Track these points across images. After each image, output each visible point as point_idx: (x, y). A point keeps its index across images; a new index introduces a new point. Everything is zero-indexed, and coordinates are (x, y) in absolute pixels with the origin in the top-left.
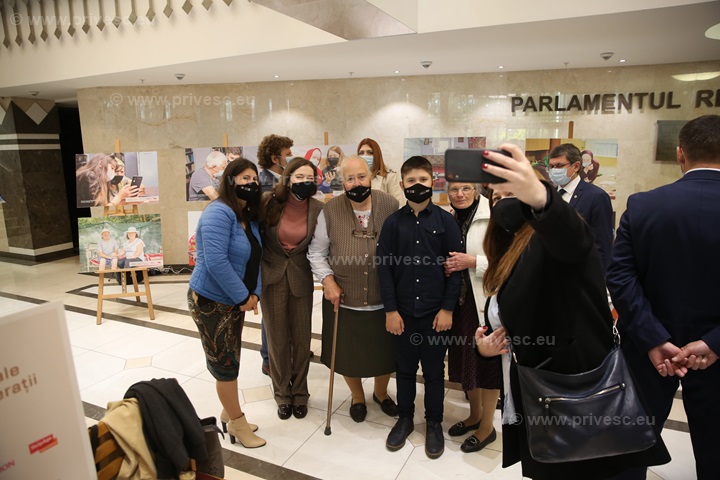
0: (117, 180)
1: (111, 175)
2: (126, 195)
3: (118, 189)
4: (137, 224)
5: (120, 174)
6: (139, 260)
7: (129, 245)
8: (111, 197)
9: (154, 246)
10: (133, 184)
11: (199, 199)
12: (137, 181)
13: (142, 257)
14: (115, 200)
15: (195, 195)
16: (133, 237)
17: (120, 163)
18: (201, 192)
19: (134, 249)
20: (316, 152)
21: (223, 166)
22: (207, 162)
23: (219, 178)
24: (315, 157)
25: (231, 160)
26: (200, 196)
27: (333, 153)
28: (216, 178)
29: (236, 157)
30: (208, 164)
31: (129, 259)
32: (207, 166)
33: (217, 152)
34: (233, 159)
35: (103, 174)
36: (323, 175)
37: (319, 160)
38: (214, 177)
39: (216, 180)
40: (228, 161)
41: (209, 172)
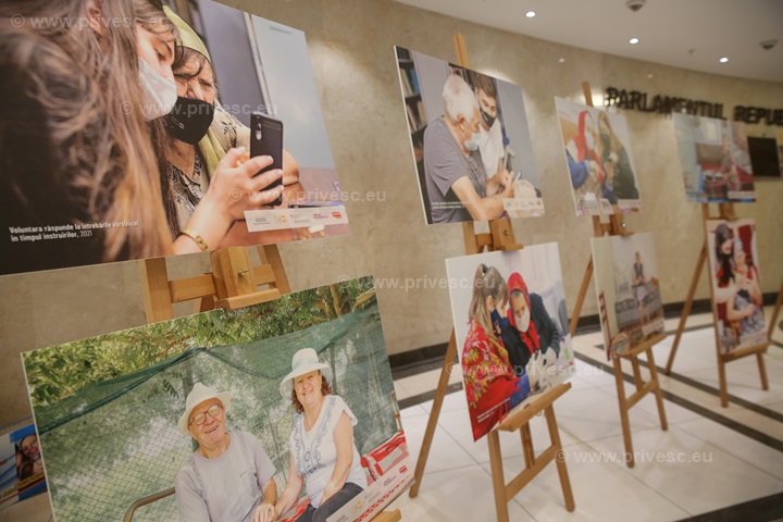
0: (190, 121)
1: (162, 93)
2: (243, 201)
3: (203, 164)
4: (319, 333)
5: (199, 92)
6: (351, 491)
7: (309, 439)
9: (379, 411)
10: (256, 149)
11: (450, 216)
12: (267, 138)
13: (358, 476)
14: (204, 221)
15: (443, 205)
16: (311, 397)
17: (189, 39)
18: (451, 194)
19: (327, 451)
20: (587, 117)
21: (476, 122)
22: (445, 103)
23: (475, 154)
24: (589, 130)
25: (486, 109)
26: (453, 205)
27: (603, 125)
28: (471, 153)
29: (491, 102)
30: (448, 109)
31: (323, 507)
32: (449, 116)
33: (458, 77)
34: (487, 105)
35: (119, 73)
36: (603, 168)
37: (594, 135)
38: (467, 151)
39: (472, 159)
40: (481, 110)
41: (454, 133)
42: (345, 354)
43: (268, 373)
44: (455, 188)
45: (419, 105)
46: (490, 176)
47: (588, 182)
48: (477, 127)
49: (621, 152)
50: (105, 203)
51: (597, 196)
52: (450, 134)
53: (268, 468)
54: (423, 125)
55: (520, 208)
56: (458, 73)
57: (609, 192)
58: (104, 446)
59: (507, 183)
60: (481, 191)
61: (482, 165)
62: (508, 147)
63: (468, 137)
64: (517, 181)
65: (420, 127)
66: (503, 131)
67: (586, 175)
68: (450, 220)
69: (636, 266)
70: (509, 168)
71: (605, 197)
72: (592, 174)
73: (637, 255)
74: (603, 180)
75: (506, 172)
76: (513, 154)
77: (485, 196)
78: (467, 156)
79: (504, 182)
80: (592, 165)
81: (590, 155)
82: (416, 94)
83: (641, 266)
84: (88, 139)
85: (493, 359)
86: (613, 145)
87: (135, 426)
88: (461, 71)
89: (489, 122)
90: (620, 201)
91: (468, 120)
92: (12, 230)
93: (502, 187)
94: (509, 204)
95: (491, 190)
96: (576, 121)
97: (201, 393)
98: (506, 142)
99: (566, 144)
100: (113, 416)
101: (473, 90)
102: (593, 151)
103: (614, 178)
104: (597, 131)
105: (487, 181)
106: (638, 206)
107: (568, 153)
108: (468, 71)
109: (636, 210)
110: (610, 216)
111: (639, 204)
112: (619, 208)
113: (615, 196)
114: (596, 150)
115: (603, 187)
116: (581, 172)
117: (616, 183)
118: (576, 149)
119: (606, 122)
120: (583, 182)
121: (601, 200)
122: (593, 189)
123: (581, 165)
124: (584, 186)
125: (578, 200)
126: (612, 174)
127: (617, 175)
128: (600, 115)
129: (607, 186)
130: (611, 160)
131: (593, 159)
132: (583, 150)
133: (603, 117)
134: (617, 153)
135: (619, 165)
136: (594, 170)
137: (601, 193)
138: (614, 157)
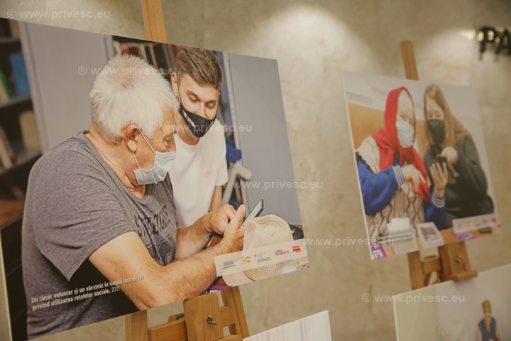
20: (403, 98)
22: (94, 107)
23: (161, 189)
24: (403, 117)
25: (191, 107)
26: (85, 294)
27: (432, 106)
28: (149, 189)
29: (208, 93)
30: (102, 117)
32: (100, 129)
33: (133, 59)
34: (197, 99)
36: (427, 174)
37: (414, 124)
38: (136, 186)
39: (149, 199)
40: (182, 109)
41: (113, 160)
44: (101, 258)
45: (25, 120)
46: (189, 221)
47: (397, 202)
48: (169, 141)
49: (465, 144)
51: (413, 221)
52: (101, 163)
54: (30, 155)
55: (254, 264)
56: (134, 52)
57: (436, 209)
59: (230, 231)
60: (164, 253)
61: (174, 206)
62: (238, 165)
63: (144, 161)
64: (251, 219)
65: (21, 160)
66: (230, 140)
67: (394, 187)
68: (76, 322)
69: (482, 324)
70: (235, 201)
71: (427, 220)
72: (405, 187)
73: (486, 306)
74: (425, 194)
75: (228, 209)
76: (246, 174)
77: (173, 259)
78: (138, 195)
79: (222, 225)
80: (409, 171)
81: (404, 156)
82: (21, 98)
83: (493, 321)
86: (450, 135)
88: (142, 48)
89: (198, 127)
90: (456, 222)
91: (149, 129)
93: (217, 236)
94: (229, 264)
95: (187, 246)
98: (233, 155)
99: (357, 145)
101: (168, 78)
102: (411, 150)
103: (448, 186)
104: (420, 117)
105: (180, 232)
106: (491, 224)
107: (359, 158)
108: (159, 48)
109: (487, 231)
110: (440, 248)
111: (494, 220)
112: (454, 234)
113: (448, 216)
114: (416, 147)
115: (426, 204)
116: (383, 186)
117: (453, 195)
118: (377, 151)
119: (439, 99)
120: (387, 202)
121: (419, 226)
122: (406, 210)
123: (384, 176)
124: (388, 209)
125: (376, 233)
126: (445, 182)
127: (453, 182)
128: (429, 90)
129: (434, 201)
130: (444, 159)
131: (410, 162)
132: (391, 152)
133: (433, 93)
134: (457, 146)
135: (458, 165)
136: (411, 180)
137: (421, 215)
138: (450, 153)
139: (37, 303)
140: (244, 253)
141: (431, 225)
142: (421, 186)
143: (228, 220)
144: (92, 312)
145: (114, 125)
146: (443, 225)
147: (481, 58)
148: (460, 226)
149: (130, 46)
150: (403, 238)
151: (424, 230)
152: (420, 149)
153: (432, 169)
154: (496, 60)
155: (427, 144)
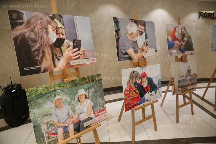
0: (60, 42)
1: (53, 38)
2: (70, 58)
3: (61, 52)
4: (85, 86)
5: (62, 37)
6: (90, 118)
7: (81, 107)
8: (56, 61)
9: (100, 103)
10: (74, 47)
11: (125, 59)
12: (77, 44)
13: (93, 116)
14: (61, 64)
15: (123, 56)
16: (83, 99)
17: (60, 25)
18: (126, 54)
19: (85, 110)
20: (177, 28)
21: (137, 34)
22: (127, 30)
23: (136, 42)
24: (177, 32)
25: (140, 30)
26: (126, 56)
27: (183, 30)
28: (134, 42)
29: (143, 28)
30: (128, 31)
31: (83, 121)
32: (128, 33)
33: (132, 22)
34: (141, 29)
35: (45, 36)
36: (181, 43)
37: (179, 33)
38: (132, 42)
39: (134, 44)
40: (139, 30)
41: (129, 38)
42: (92, 91)
43: (72, 94)
44: (128, 52)
45: (119, 32)
46: (140, 47)
47: (174, 47)
48: (137, 35)
49: (189, 37)
50: (41, 62)
51: (177, 51)
52: (128, 38)
53: (71, 112)
54: (120, 37)
55: (149, 55)
56: (132, 21)
57: (182, 49)
58: (39, 105)
59: (145, 50)
60: (136, 52)
61: (137, 45)
62: (147, 39)
63: (134, 38)
64: (149, 48)
65: (119, 37)
66: (146, 35)
67: (174, 45)
68: (125, 60)
69: (188, 70)
70: (146, 45)
72: (176, 45)
73: (189, 67)
74: (180, 47)
75: (145, 46)
76: (148, 41)
77: (137, 53)
78: (133, 43)
79: (144, 49)
80: (177, 42)
81: (176, 39)
82: (118, 29)
83: (190, 70)
84: (38, 50)
85: (133, 93)
86: (186, 35)
87: (44, 102)
88: (134, 21)
89: (141, 33)
90: (185, 52)
91: (134, 33)
92: (25, 68)
93: (143, 50)
94: (145, 55)
95: (139, 51)
96: (173, 30)
97: (58, 97)
98: (146, 38)
99: (167, 37)
100: (41, 100)
101: (137, 25)
102: (178, 38)
104: (180, 32)
105: (138, 49)
106: (193, 53)
107: (168, 39)
108: (136, 20)
109: (192, 54)
110: (182, 56)
111: (193, 52)
112: (185, 54)
113: (184, 51)
114: (179, 38)
115: (180, 48)
116: (172, 44)
117: (185, 47)
118: (171, 38)
119: (185, 29)
120: (172, 47)
121: (178, 52)
122: (176, 49)
123: (172, 43)
124: (172, 48)
125: (170, 52)
126: (184, 44)
127: (186, 44)
128: (182, 27)
129: (181, 47)
130: (184, 40)
131: (177, 40)
132: (174, 38)
133: (183, 28)
134: (187, 38)
135: (187, 41)
136: (177, 44)
137: (179, 50)
138: (186, 39)
139: (121, 56)
140: (147, 53)
141: (180, 52)
142: (179, 45)
143: (145, 48)
144: (127, 59)
145: (130, 32)
146: (183, 52)
147: (199, 19)
148: (186, 53)
149: (132, 20)
150: (175, 54)
151: (179, 53)
152: (180, 38)
153: (182, 42)
154: (202, 20)
155: (181, 37)
